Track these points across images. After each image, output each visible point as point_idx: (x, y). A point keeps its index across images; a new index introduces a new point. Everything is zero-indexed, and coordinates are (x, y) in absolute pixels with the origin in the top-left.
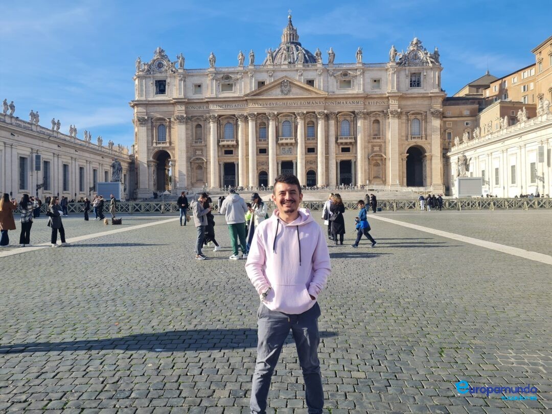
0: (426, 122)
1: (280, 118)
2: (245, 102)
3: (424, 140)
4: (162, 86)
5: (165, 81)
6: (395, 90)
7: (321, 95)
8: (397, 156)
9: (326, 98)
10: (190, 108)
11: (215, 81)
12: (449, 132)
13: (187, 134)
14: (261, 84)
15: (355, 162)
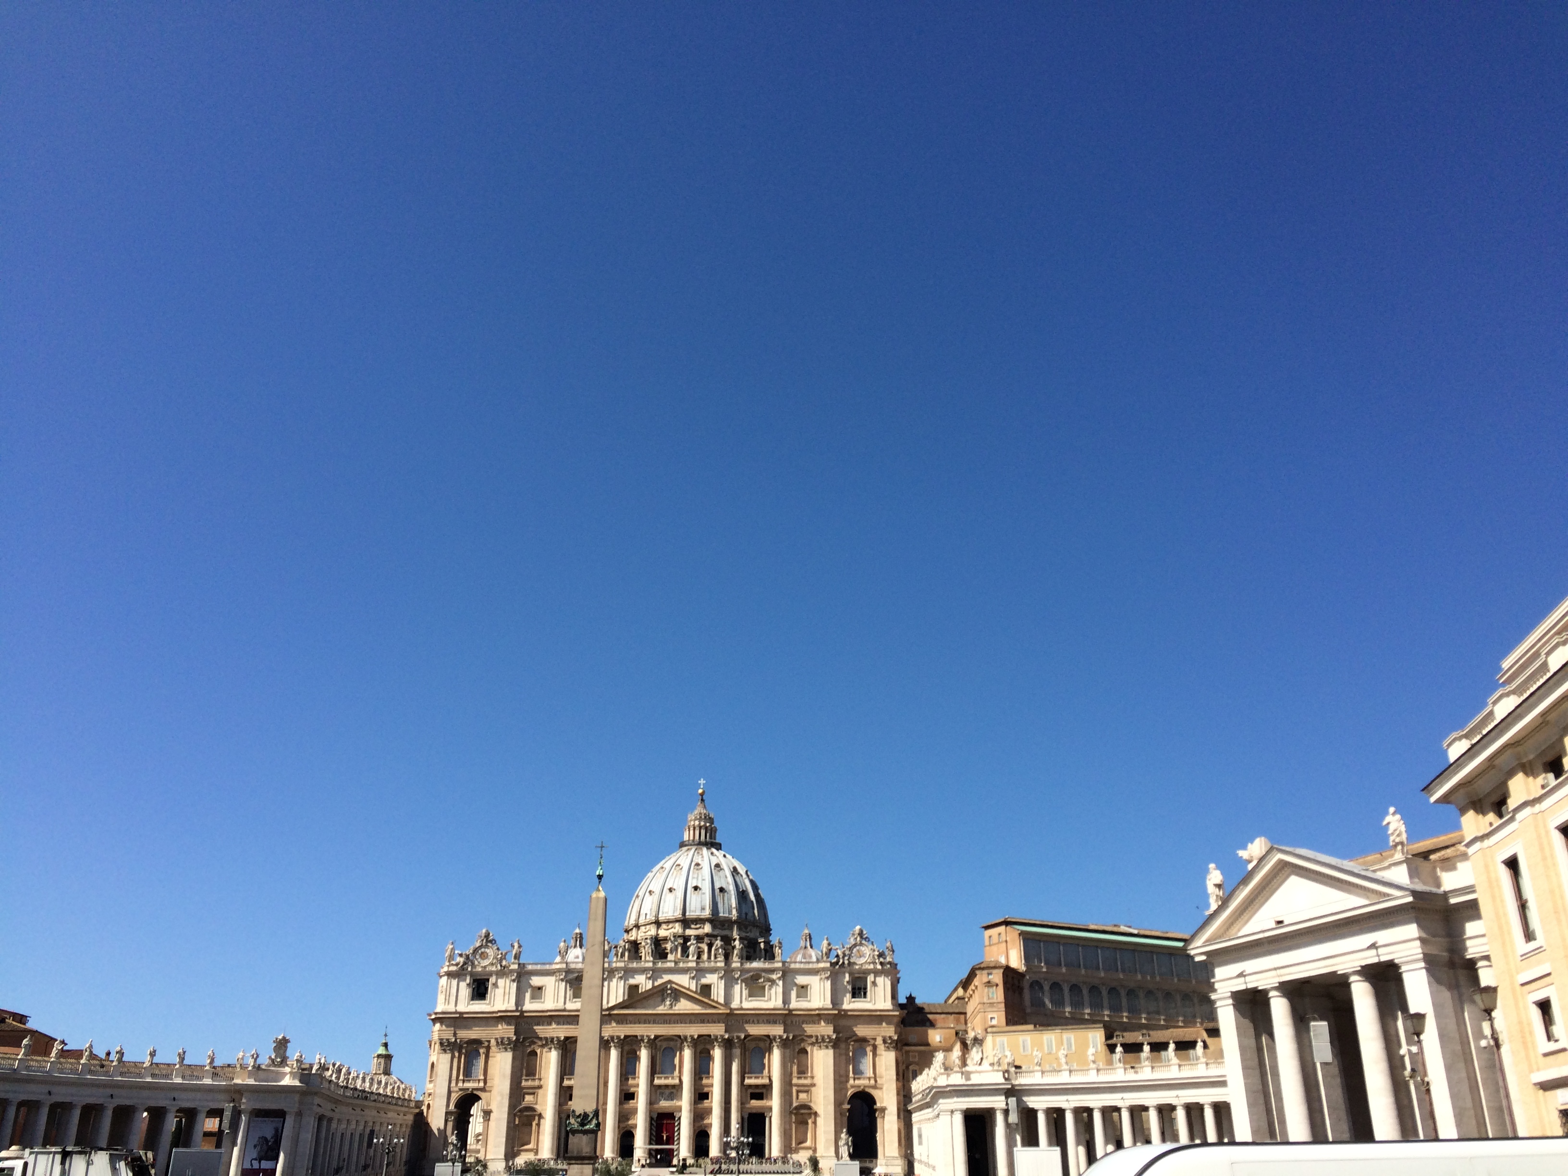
0: (875, 1055)
1: (659, 1044)
2: (607, 1017)
3: (872, 1082)
4: (483, 987)
5: (488, 980)
6: (828, 1004)
7: (720, 1009)
8: (831, 1108)
9: (727, 1014)
10: (523, 1024)
11: (564, 983)
12: (915, 1068)
13: (513, 1067)
14: (634, 988)
15: (770, 1118)
